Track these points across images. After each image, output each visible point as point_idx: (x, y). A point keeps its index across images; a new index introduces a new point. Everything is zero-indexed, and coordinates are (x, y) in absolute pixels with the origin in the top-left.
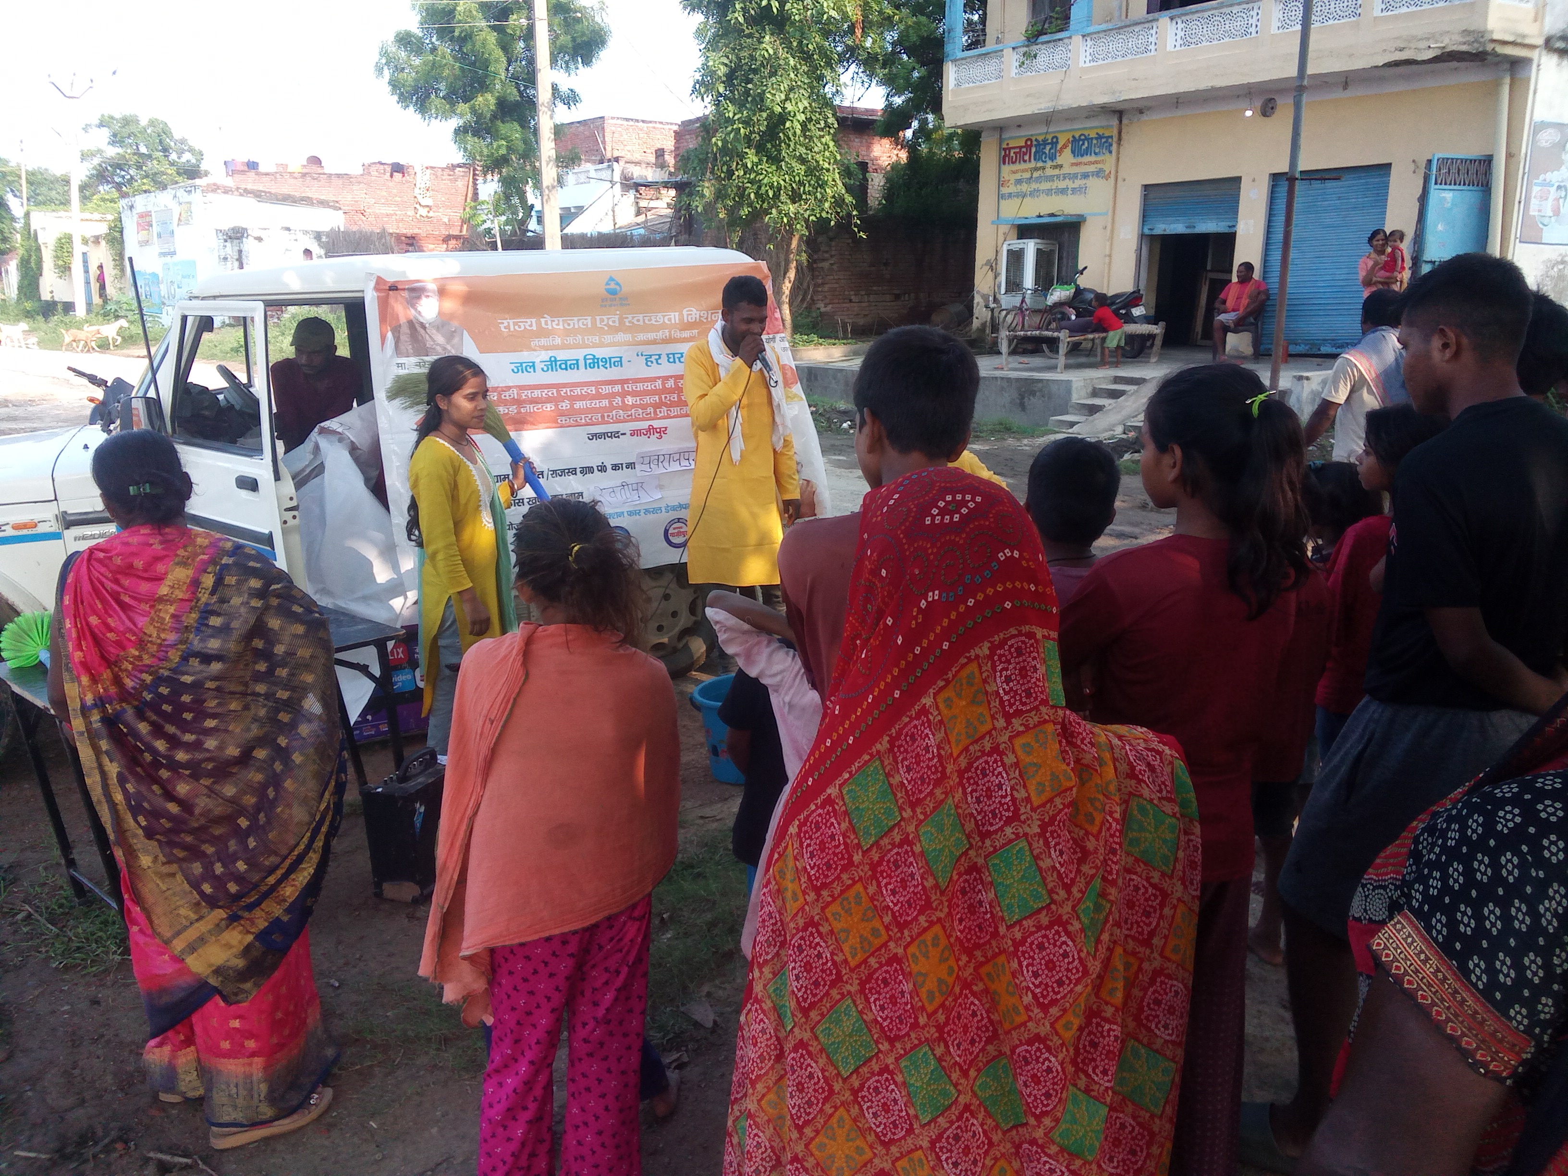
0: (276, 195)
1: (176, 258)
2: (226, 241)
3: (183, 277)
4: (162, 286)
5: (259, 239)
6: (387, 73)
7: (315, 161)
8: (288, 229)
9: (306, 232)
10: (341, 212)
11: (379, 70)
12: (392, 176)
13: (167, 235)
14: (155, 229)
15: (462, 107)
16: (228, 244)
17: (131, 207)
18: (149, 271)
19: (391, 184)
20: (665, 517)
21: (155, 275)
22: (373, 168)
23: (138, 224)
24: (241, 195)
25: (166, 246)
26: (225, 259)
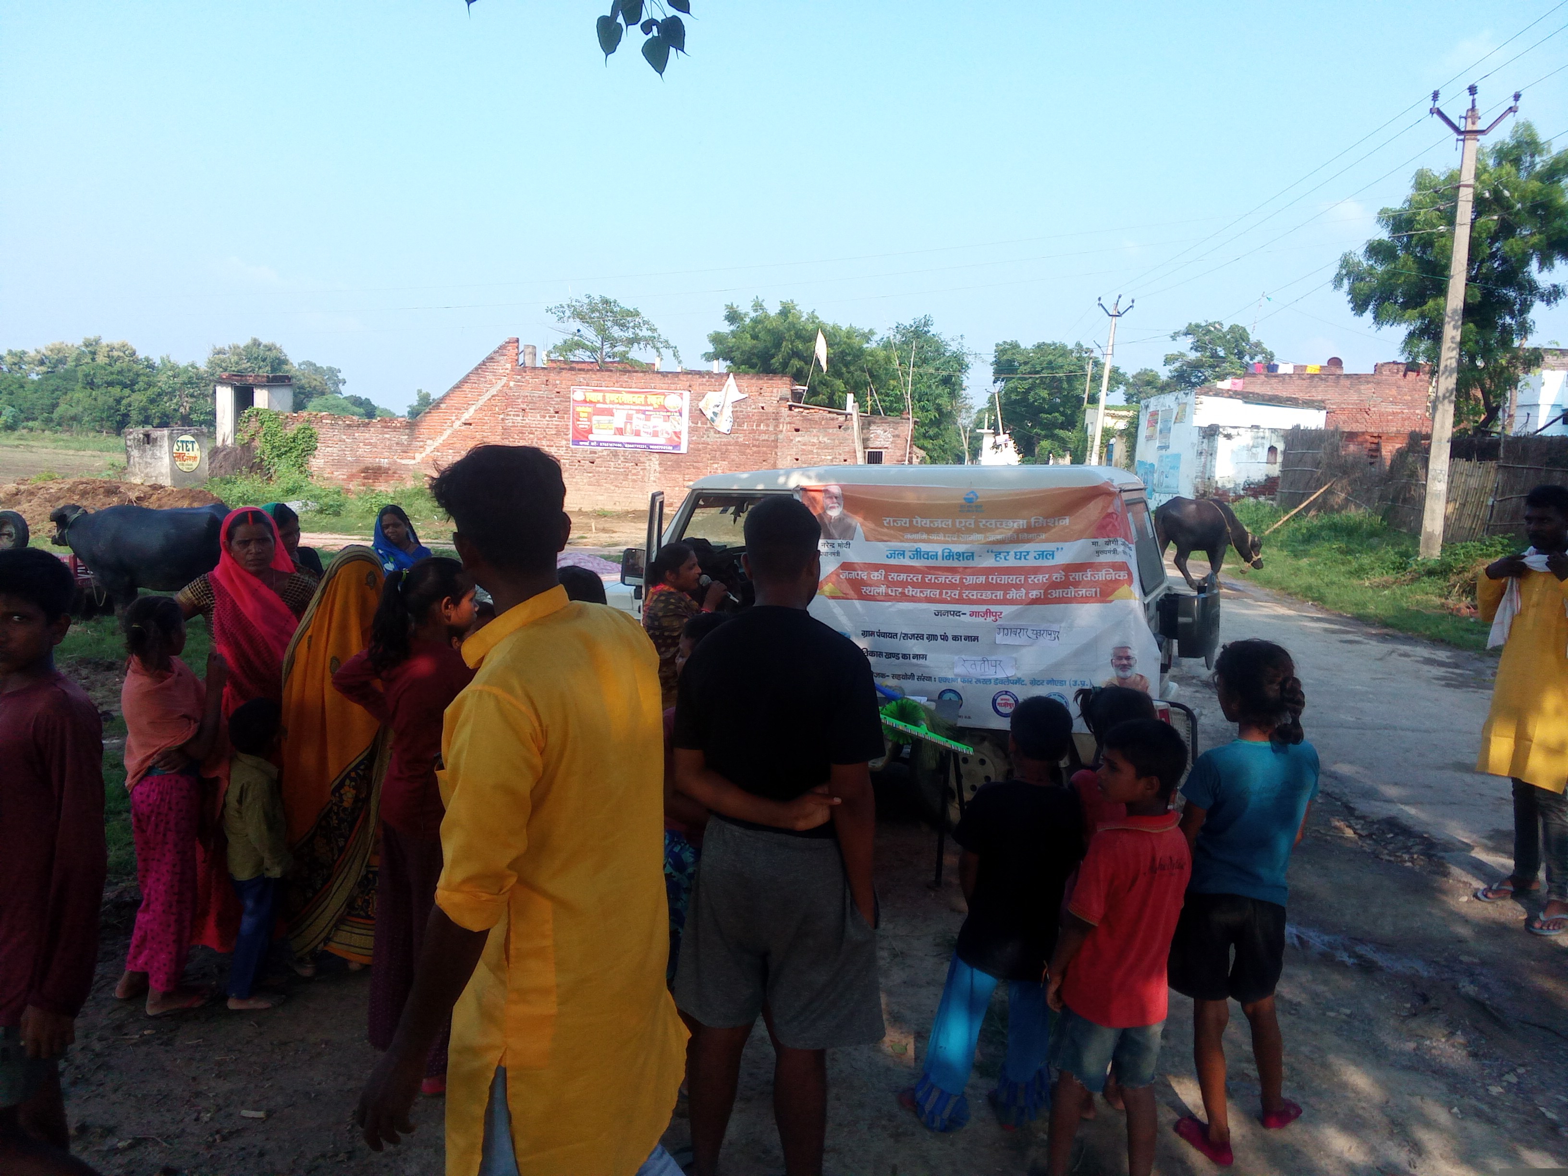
0: (1263, 396)
1: (1169, 451)
2: (1204, 438)
3: (1171, 468)
4: (1155, 475)
5: (1228, 437)
6: (1346, 283)
7: (1336, 362)
8: (1257, 427)
9: (1274, 431)
10: (1326, 412)
11: (1338, 281)
12: (1405, 375)
13: (1166, 431)
14: (1159, 426)
15: (1416, 312)
16: (1206, 441)
17: (1147, 407)
18: (1149, 462)
19: (1402, 383)
21: (1152, 465)
23: (1149, 421)
24: (1231, 397)
25: (1164, 440)
26: (1201, 453)
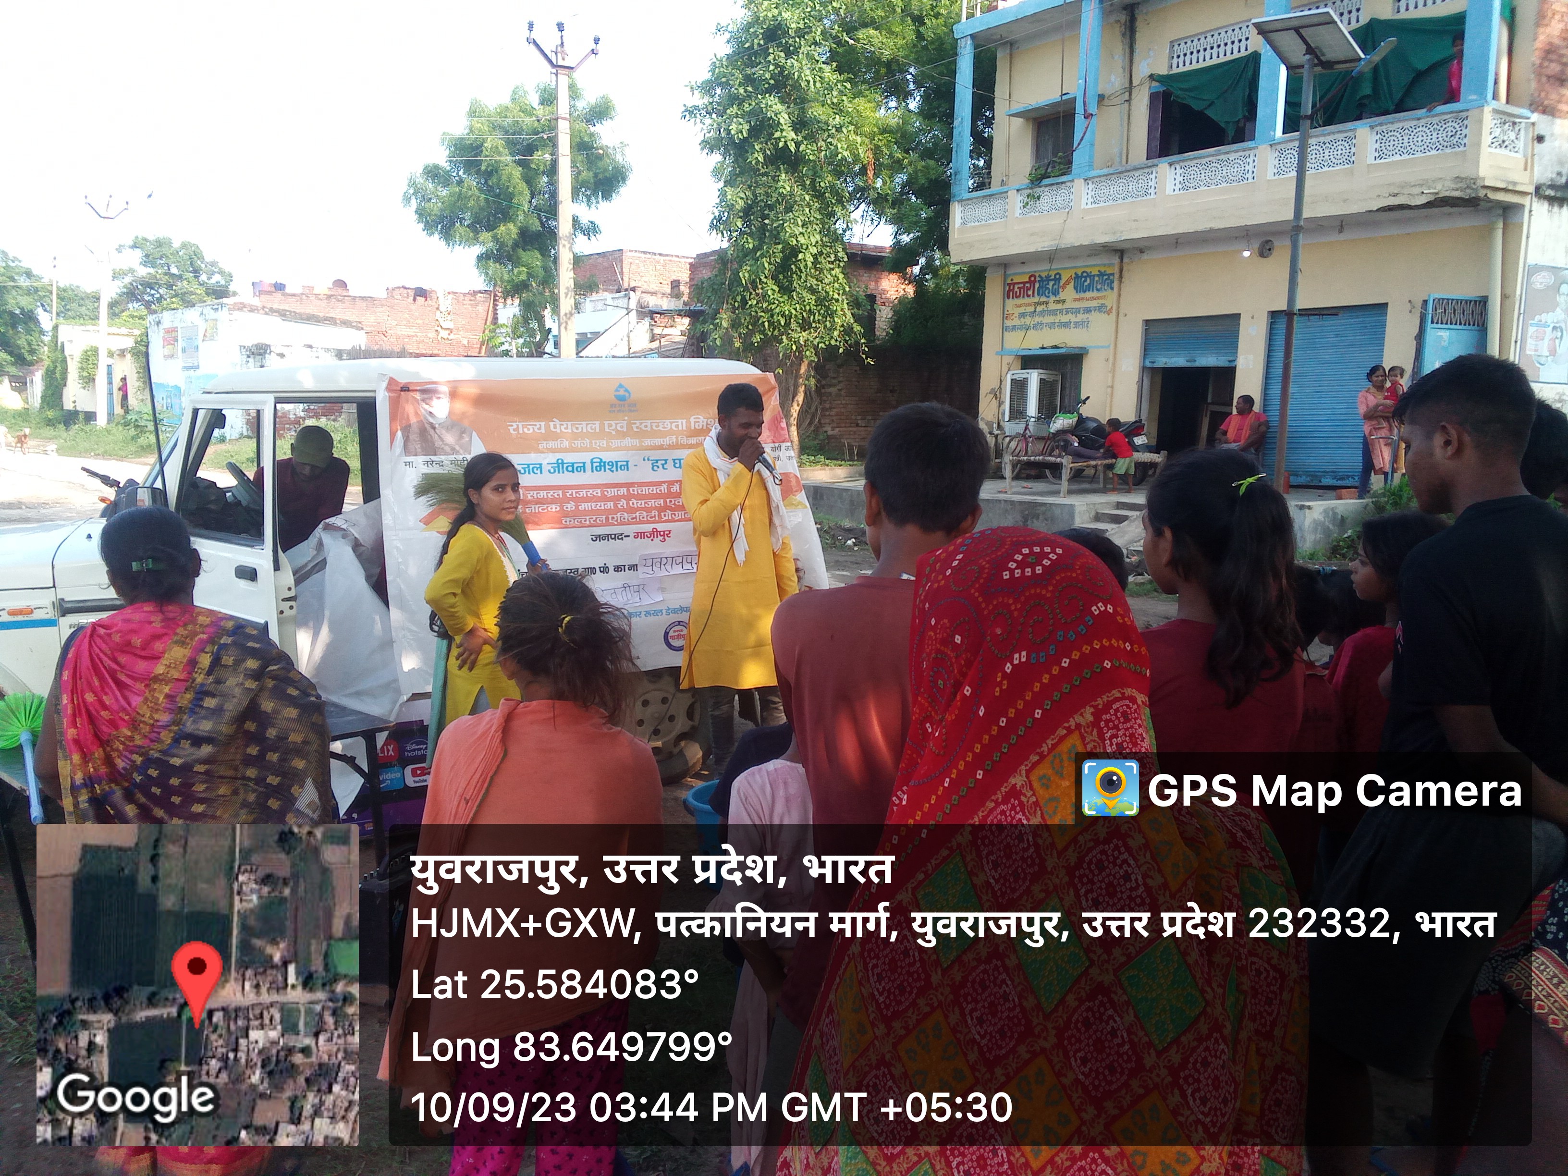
0: (300, 314)
1: (199, 372)
2: (249, 357)
4: (183, 399)
5: (282, 355)
6: (414, 203)
7: (341, 284)
8: (310, 347)
9: (327, 350)
10: (363, 332)
11: (407, 199)
12: (414, 300)
13: (192, 350)
14: (181, 344)
15: (485, 236)
16: (251, 360)
17: (159, 323)
18: (172, 383)
19: (413, 307)
20: (665, 620)
21: (177, 388)
22: (397, 292)
23: (164, 339)
24: (266, 314)
25: (190, 360)
